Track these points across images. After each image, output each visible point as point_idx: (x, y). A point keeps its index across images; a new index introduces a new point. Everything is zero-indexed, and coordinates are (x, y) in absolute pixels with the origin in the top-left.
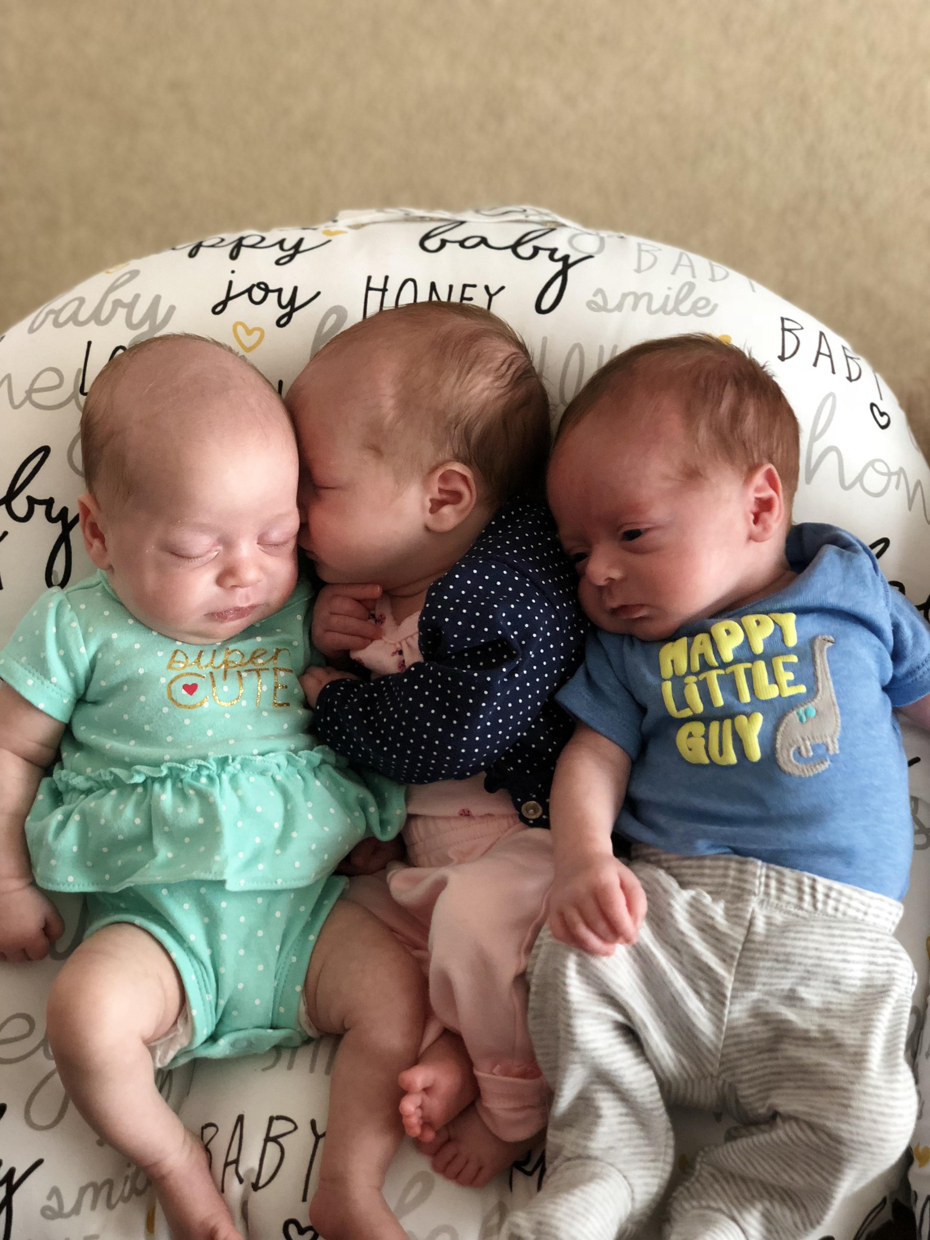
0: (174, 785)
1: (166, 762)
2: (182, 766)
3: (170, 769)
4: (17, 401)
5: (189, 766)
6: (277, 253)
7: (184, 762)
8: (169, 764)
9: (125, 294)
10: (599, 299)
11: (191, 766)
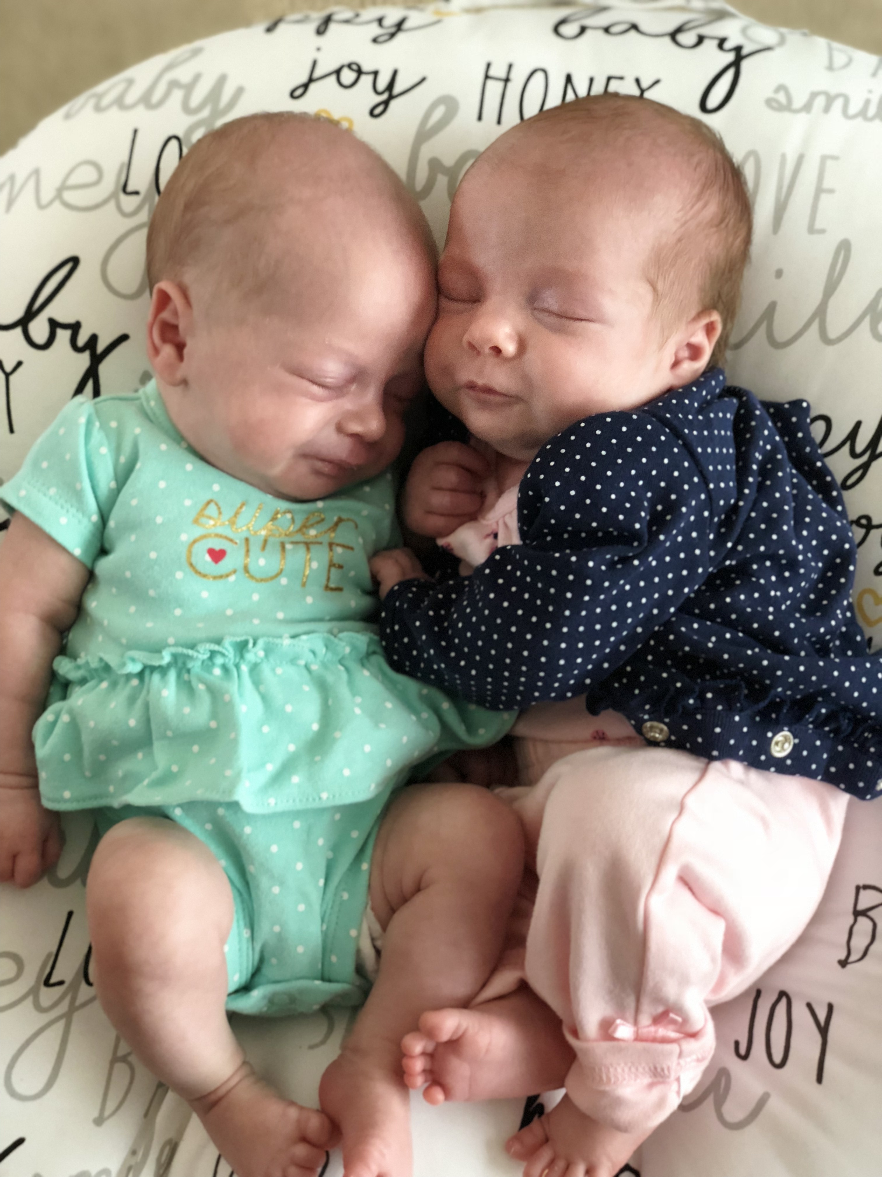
0: (179, 676)
1: (169, 646)
2: (190, 652)
3: (175, 657)
4: (45, 200)
5: (198, 652)
6: (375, 30)
7: (193, 646)
8: (174, 650)
9: (183, 74)
10: (781, 97)
11: (202, 651)
